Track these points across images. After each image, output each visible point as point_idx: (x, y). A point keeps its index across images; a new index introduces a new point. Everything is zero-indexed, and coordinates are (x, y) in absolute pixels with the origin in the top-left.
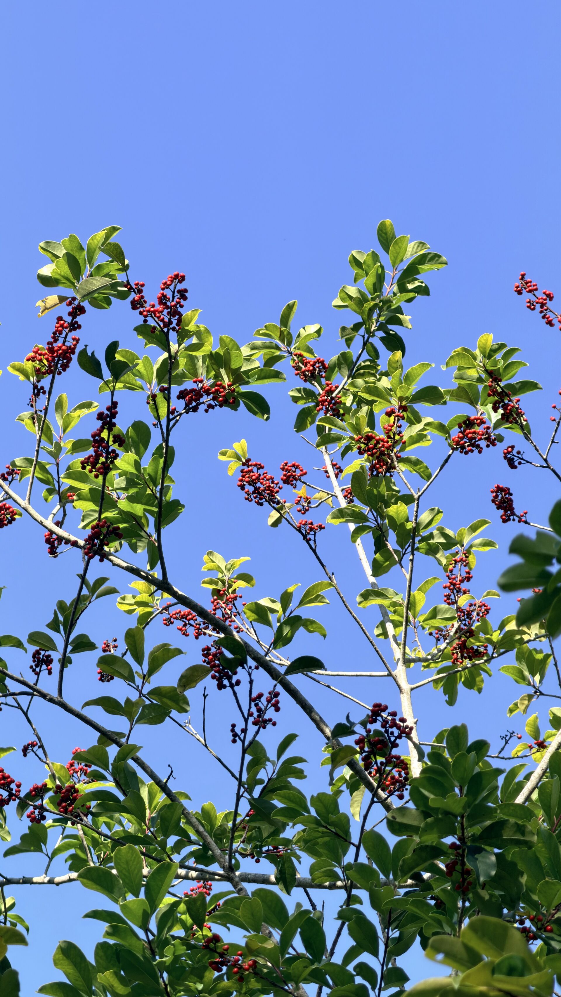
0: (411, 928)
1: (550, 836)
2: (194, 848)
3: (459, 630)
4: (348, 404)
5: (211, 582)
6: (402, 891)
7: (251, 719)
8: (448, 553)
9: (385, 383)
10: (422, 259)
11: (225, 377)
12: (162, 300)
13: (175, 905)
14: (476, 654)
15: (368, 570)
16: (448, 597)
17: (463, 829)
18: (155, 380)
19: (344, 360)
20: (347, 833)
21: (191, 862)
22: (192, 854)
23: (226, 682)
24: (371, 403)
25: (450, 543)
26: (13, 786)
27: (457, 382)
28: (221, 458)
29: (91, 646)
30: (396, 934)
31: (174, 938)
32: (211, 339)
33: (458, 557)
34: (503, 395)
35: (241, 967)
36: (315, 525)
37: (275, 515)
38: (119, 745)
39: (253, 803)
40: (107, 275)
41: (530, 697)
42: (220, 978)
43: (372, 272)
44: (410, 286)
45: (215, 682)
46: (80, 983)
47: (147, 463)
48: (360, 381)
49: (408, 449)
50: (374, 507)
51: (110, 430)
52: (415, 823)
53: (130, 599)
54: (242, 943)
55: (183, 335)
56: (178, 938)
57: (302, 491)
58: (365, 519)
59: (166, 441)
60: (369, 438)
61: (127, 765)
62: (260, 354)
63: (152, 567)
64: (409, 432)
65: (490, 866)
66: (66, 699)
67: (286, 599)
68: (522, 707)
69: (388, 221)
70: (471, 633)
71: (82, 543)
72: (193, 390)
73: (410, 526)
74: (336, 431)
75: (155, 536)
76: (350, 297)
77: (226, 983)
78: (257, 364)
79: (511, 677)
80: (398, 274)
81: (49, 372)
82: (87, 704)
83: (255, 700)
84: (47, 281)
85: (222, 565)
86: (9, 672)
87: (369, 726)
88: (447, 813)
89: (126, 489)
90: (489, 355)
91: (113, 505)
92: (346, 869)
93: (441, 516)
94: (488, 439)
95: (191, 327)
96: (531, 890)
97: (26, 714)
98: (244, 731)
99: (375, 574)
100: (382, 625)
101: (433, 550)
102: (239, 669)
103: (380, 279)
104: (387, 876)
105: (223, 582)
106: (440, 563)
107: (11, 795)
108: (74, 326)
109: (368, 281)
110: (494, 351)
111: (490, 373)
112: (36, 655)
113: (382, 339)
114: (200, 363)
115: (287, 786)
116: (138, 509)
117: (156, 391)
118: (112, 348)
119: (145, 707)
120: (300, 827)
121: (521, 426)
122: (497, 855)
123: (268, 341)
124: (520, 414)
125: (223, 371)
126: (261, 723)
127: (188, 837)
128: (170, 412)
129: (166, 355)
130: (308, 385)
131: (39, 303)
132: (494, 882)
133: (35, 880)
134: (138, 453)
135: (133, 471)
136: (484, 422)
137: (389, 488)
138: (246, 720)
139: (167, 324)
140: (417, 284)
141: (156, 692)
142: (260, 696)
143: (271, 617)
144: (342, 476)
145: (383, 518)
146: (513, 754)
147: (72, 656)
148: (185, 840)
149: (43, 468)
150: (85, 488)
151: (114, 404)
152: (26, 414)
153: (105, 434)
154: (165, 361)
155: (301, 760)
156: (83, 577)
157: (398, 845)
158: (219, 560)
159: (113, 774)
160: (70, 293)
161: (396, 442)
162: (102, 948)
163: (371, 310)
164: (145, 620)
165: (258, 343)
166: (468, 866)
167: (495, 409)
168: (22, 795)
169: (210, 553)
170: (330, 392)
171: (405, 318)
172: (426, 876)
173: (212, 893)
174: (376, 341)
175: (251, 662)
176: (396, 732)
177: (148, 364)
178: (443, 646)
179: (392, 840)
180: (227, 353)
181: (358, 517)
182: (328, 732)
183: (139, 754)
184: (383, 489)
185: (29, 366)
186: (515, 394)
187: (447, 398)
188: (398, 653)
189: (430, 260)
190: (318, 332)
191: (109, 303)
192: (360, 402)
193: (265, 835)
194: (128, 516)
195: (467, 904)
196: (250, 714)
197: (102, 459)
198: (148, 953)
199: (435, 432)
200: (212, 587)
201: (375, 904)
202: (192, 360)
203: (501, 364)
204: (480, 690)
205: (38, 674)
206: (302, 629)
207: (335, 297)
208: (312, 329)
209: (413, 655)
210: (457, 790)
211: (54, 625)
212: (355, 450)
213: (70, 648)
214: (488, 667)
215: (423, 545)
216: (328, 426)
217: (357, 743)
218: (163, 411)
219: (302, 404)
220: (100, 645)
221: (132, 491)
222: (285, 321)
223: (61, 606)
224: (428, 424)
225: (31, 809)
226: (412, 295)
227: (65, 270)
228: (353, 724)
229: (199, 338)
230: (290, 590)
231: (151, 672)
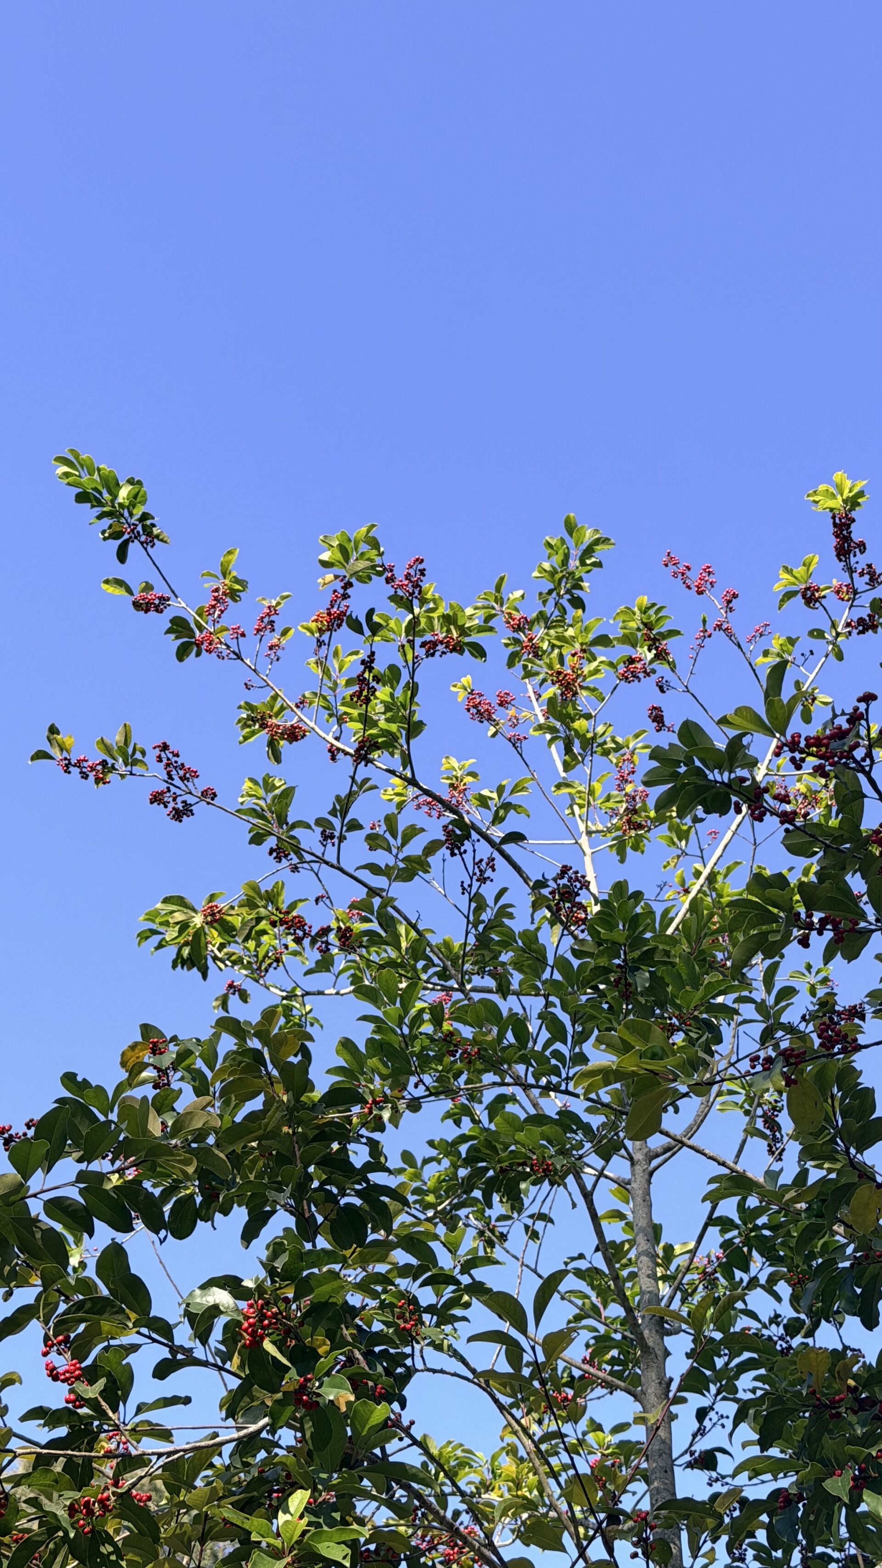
0: (590, 1025)
1: (689, 958)
2: (438, 969)
3: (627, 809)
4: (545, 648)
5: (448, 778)
6: (584, 998)
7: (475, 878)
8: (618, 754)
9: (571, 632)
10: (597, 542)
11: (454, 632)
12: (408, 577)
13: (422, 1011)
14: (639, 826)
15: (560, 768)
16: (619, 785)
17: (625, 954)
18: (403, 634)
19: (542, 616)
20: (545, 958)
21: (435, 980)
22: (435, 974)
23: (456, 851)
24: (560, 647)
25: (619, 747)
26: (306, 927)
27: (622, 631)
28: (453, 689)
29: (360, 827)
30: (580, 1029)
31: (421, 1034)
32: (444, 604)
33: (625, 757)
34: (655, 640)
35: (469, 1054)
36: (521, 737)
37: (492, 730)
38: (382, 897)
39: (478, 937)
40: (368, 559)
41: (679, 857)
42: (455, 1061)
43: (561, 552)
44: (588, 562)
45: (449, 852)
46: (355, 1067)
47: (399, 693)
48: (552, 632)
49: (588, 680)
50: (563, 722)
51: (370, 672)
52: (591, 951)
53: (390, 791)
54: (470, 1036)
55: (423, 601)
56: (426, 1034)
57: (512, 712)
58: (558, 731)
59: (412, 678)
60: (559, 673)
61: (387, 912)
62: (481, 613)
63: (404, 769)
64: (588, 668)
65: (645, 980)
66: (343, 865)
67: (500, 790)
68: (673, 864)
69: (572, 515)
70: (635, 811)
71: (352, 751)
72: (430, 642)
73: (589, 735)
74: (536, 668)
75: (405, 747)
76: (545, 571)
77: (459, 1064)
78: (477, 622)
79: (664, 842)
80: (580, 553)
81: (328, 629)
82: (358, 868)
83: (478, 863)
84: (325, 564)
85: (456, 765)
86: (302, 846)
87: (559, 881)
88: (614, 943)
89: (384, 713)
90: (644, 611)
91: (375, 724)
92: (544, 983)
93: (611, 729)
94: (645, 672)
95: (429, 596)
96: (674, 996)
97: (317, 875)
98: (470, 886)
99: (565, 770)
100: (571, 807)
101: (606, 753)
102: (466, 842)
103: (567, 556)
104: (573, 988)
105: (457, 778)
106: (611, 762)
107: (305, 934)
108: (345, 596)
109: (558, 559)
110: (648, 608)
111: (645, 625)
112: (323, 833)
113: (569, 600)
114: (436, 621)
115: (502, 925)
116: (393, 727)
117: (405, 642)
118: (371, 612)
119: (399, 870)
120: (511, 954)
121: (669, 662)
122: (650, 972)
123: (486, 603)
124: (667, 654)
125: (452, 627)
126: (483, 880)
127: (431, 960)
128: (415, 657)
129: (411, 616)
130: (516, 635)
131: (320, 580)
132: (647, 992)
133: (327, 992)
134: (392, 687)
135: (389, 700)
136: (641, 660)
137: (575, 709)
138: (471, 878)
139: (411, 594)
140: (593, 560)
141: (406, 859)
142: (481, 861)
143: (490, 802)
144: (541, 700)
145: (570, 730)
146: (666, 897)
147: (347, 834)
148: (430, 963)
149: (325, 698)
150: (355, 713)
151: (373, 653)
152: (313, 660)
153: (366, 675)
154: (410, 621)
155: (511, 906)
156: (353, 778)
157: (580, 966)
158: (454, 762)
159: (377, 918)
160: (342, 572)
161: (578, 676)
162: (370, 1042)
163: (560, 580)
164: (400, 806)
165: (479, 605)
166: (630, 980)
167: (650, 650)
168: (313, 933)
169: (447, 758)
170: (531, 640)
171: (585, 584)
172: (602, 987)
173: (453, 999)
174: (564, 602)
175: (474, 836)
176: (578, 885)
177: (398, 622)
178: (615, 821)
179: (576, 963)
180: (455, 615)
181: (552, 730)
182: (531, 884)
183: (396, 904)
184: (570, 709)
185: (313, 626)
186: (664, 639)
187: (615, 643)
188: (582, 827)
189: (603, 542)
190: (523, 596)
191: (370, 579)
192: (553, 646)
193: (487, 959)
194: (386, 733)
195: (630, 1007)
196: (475, 874)
197: (365, 693)
198: (403, 1045)
199: (607, 668)
200: (449, 782)
201: (564, 1009)
202: (430, 619)
203: (653, 618)
204: (643, 852)
205: (325, 846)
206: (512, 811)
207: (533, 571)
208: (518, 594)
209: (594, 828)
210: (621, 927)
211: (333, 813)
212: (549, 682)
213: (345, 828)
214: (648, 835)
215: (599, 749)
216: (530, 665)
217: (550, 893)
218: (410, 657)
219: (511, 649)
220: (367, 826)
221: (389, 714)
222: (498, 588)
223: (338, 798)
224: (602, 662)
225: (319, 944)
226: (589, 568)
227: (339, 556)
228: (547, 880)
229: (435, 603)
230: (504, 783)
231: (403, 845)
